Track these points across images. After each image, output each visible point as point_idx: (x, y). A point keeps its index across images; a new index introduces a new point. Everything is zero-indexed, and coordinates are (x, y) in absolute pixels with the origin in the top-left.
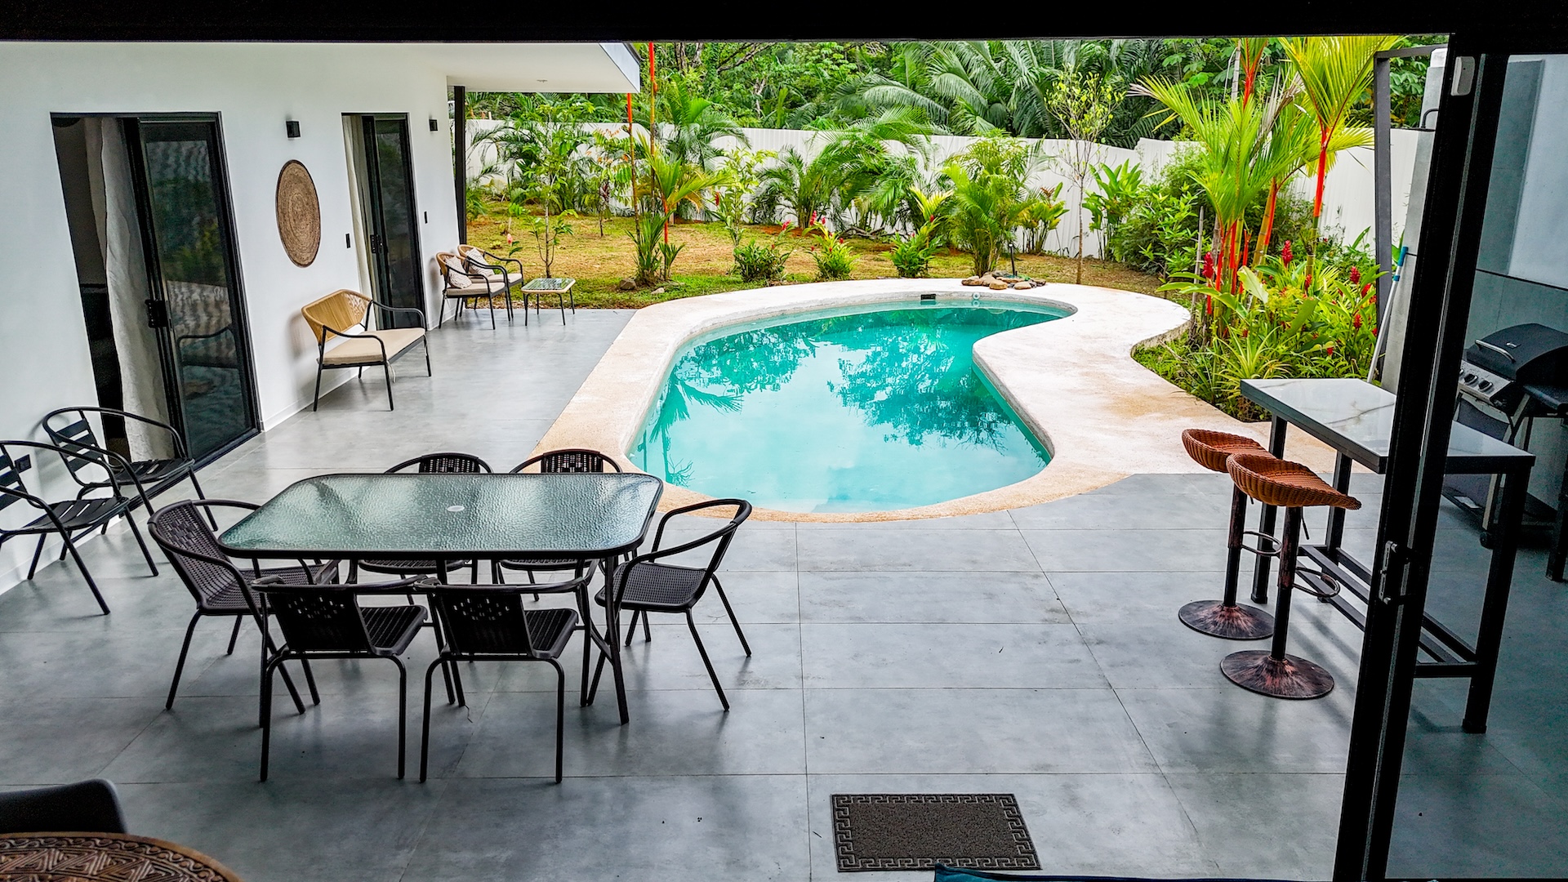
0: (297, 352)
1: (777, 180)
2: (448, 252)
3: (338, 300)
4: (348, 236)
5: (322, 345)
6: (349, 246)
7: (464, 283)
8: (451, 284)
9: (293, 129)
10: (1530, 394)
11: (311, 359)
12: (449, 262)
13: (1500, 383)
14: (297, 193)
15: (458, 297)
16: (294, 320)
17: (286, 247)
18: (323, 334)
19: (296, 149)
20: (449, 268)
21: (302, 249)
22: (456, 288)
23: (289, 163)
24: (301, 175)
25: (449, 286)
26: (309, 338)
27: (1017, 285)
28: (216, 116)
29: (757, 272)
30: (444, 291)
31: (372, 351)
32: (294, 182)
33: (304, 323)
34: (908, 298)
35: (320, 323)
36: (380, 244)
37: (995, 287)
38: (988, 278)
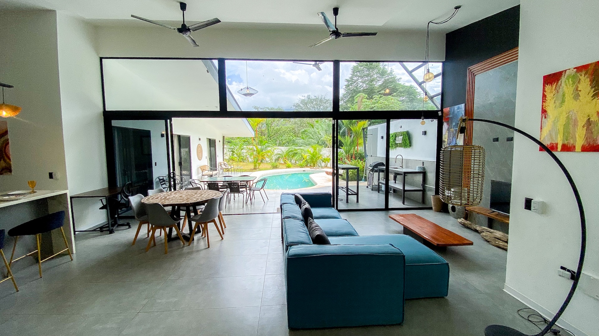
0: (198, 173)
1: (280, 155)
3: (205, 166)
5: (202, 172)
6: (206, 158)
7: (224, 167)
9: (200, 139)
10: (375, 169)
11: (201, 175)
12: (222, 163)
14: (200, 149)
15: (223, 169)
16: (198, 168)
17: (198, 157)
18: (203, 170)
19: (200, 142)
21: (200, 158)
23: (199, 144)
25: (221, 167)
26: (200, 171)
27: (319, 169)
28: (190, 136)
29: (275, 167)
31: (211, 173)
32: (199, 147)
33: (200, 169)
34: (301, 171)
35: (203, 169)
36: (211, 159)
37: (315, 169)
38: (315, 168)
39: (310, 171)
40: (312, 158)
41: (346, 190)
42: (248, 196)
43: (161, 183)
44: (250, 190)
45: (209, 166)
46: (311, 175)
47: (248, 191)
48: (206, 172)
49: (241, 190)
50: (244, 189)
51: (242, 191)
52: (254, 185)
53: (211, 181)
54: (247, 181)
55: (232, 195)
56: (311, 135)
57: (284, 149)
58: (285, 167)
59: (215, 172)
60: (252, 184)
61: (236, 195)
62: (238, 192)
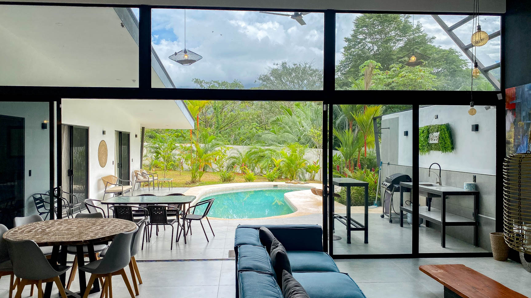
0: (99, 189)
2: (138, 170)
3: (110, 177)
4: (113, 161)
5: (106, 187)
6: (113, 164)
7: (141, 178)
8: (138, 179)
9: (104, 133)
10: (395, 186)
11: (103, 192)
12: (138, 173)
13: (389, 184)
14: (103, 148)
15: (139, 182)
16: (99, 180)
17: (99, 162)
18: (107, 184)
19: (105, 138)
20: (138, 174)
21: (103, 164)
22: (139, 180)
23: (102, 141)
24: (105, 144)
25: (137, 179)
26: (103, 185)
27: (301, 183)
28: (88, 128)
29: (227, 180)
30: (136, 181)
31: (119, 188)
32: (103, 146)
33: (102, 181)
34: (270, 186)
35: (106, 181)
36: (120, 166)
37: (294, 183)
38: (293, 181)
39: (285, 186)
40: (289, 166)
41: (346, 222)
42: (180, 228)
43: (37, 206)
44: (184, 219)
45: (117, 177)
46: (287, 195)
47: (181, 221)
48: (112, 187)
49: (169, 218)
50: (175, 217)
51: (172, 221)
52: (192, 210)
53: (120, 204)
54: (180, 204)
55: (154, 227)
56: (288, 127)
57: (243, 149)
58: (244, 179)
59: (126, 188)
60: (188, 210)
61: (161, 227)
62: (165, 222)
